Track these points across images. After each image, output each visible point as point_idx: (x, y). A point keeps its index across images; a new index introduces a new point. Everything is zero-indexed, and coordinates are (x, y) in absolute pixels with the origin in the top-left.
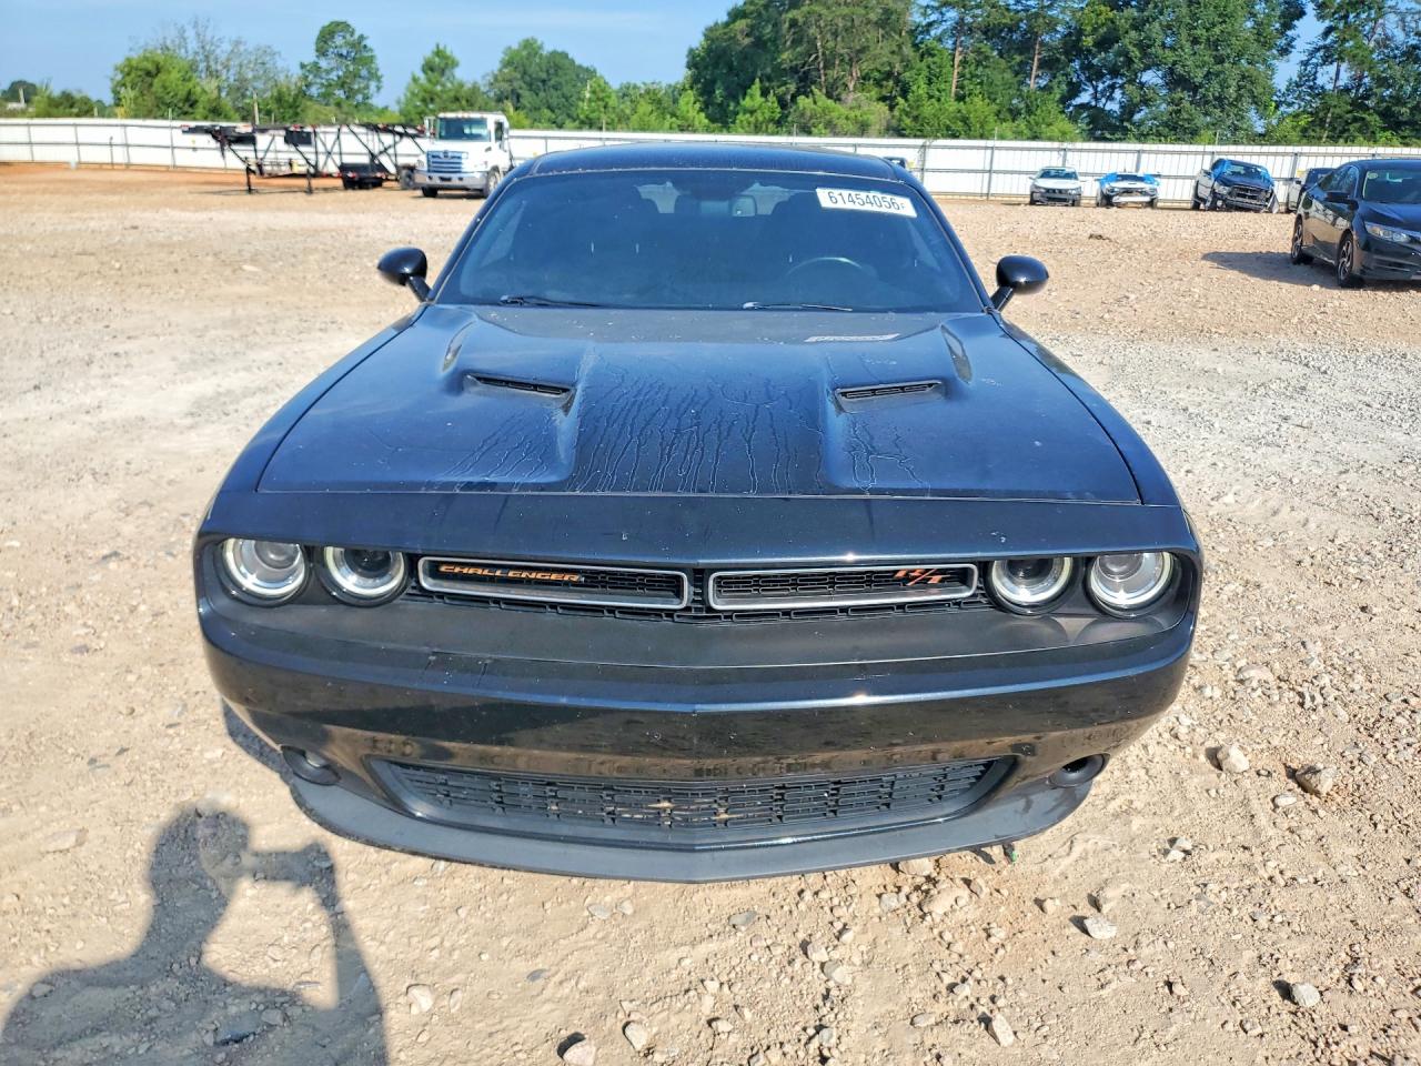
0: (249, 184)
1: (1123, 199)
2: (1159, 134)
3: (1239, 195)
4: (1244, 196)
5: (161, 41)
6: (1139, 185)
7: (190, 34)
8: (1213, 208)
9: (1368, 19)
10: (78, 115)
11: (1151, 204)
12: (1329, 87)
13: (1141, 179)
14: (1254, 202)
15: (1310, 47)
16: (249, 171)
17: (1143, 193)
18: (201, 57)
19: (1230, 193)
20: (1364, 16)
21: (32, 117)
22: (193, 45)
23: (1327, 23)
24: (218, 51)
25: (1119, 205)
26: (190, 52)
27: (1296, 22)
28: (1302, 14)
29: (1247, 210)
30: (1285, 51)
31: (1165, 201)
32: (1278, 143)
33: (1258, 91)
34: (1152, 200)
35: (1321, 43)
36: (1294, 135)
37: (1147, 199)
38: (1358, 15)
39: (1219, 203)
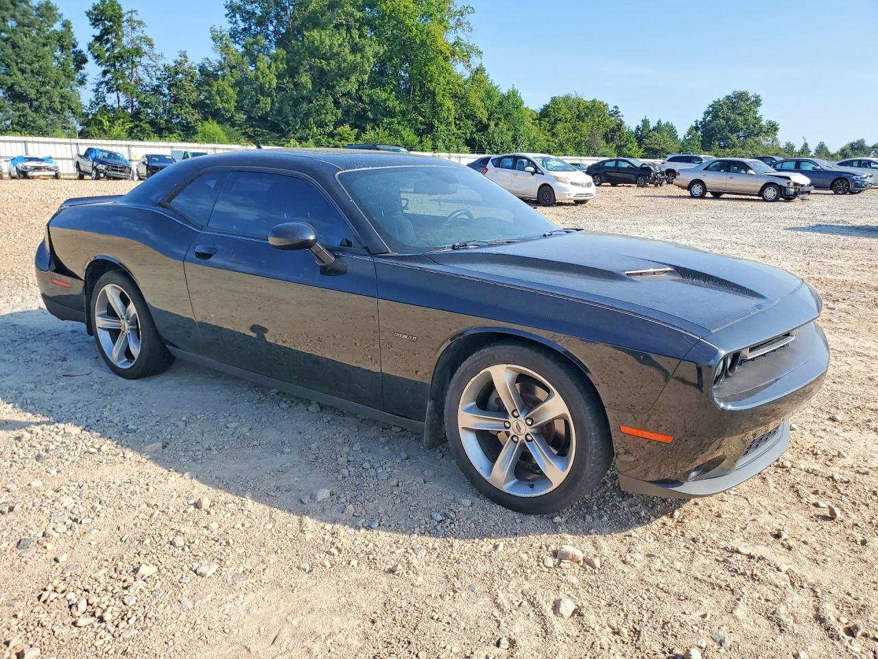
1: (36, 173)
2: (14, 130)
3: (113, 170)
4: (117, 171)
6: (43, 164)
8: (98, 178)
9: (128, 68)
11: (56, 177)
12: (116, 106)
13: (42, 160)
14: (123, 174)
15: (97, 81)
17: (50, 170)
19: (107, 169)
20: (124, 65)
23: (104, 68)
25: (33, 178)
27: (83, 65)
28: (86, 61)
29: (121, 179)
30: (82, 82)
31: (64, 174)
32: (115, 138)
33: (73, 106)
34: (56, 174)
35: (102, 79)
36: (123, 134)
37: (53, 173)
38: (121, 65)
39: (102, 175)
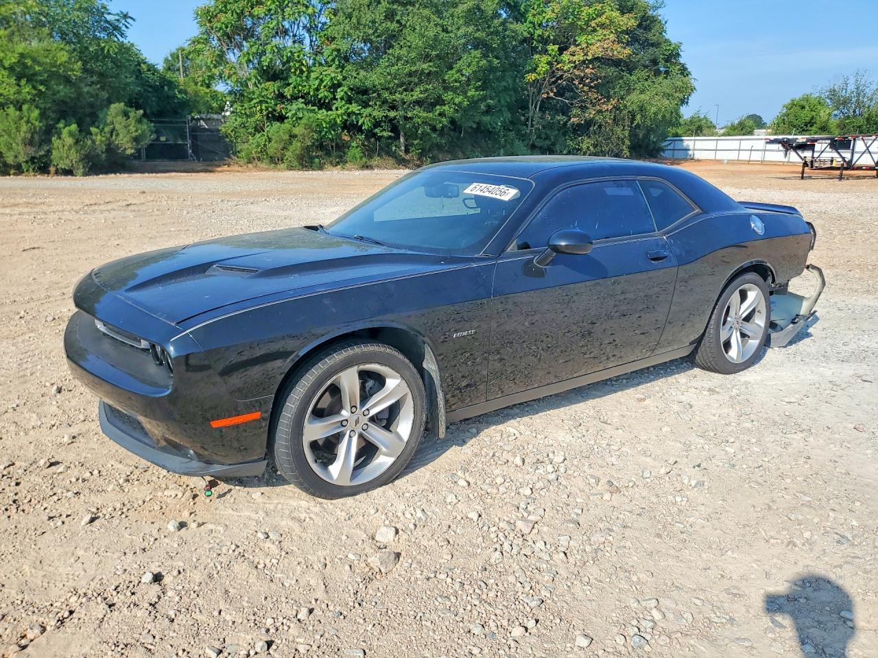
0: (803, 172)
5: (832, 87)
7: (852, 81)
10: (744, 135)
16: (805, 164)
18: (855, 94)
21: (720, 136)
22: (851, 87)
24: (867, 90)
26: (849, 91)
